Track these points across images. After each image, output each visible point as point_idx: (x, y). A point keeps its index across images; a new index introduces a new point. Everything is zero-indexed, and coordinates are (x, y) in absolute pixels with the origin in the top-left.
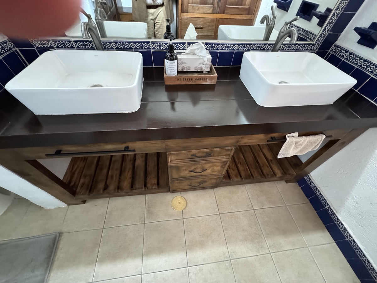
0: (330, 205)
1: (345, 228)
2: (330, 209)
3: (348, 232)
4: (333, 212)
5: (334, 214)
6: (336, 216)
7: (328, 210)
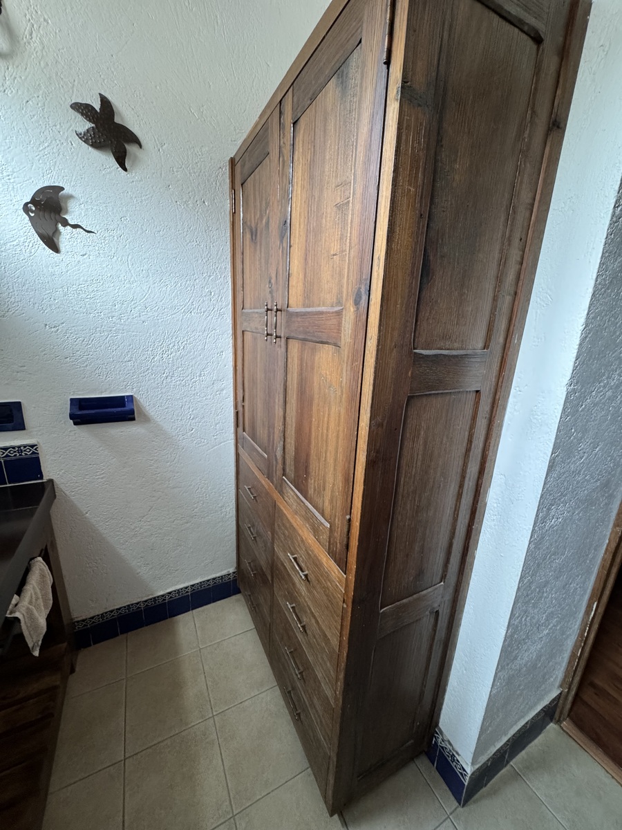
0: (139, 600)
1: (175, 591)
2: (146, 601)
3: (182, 589)
4: (151, 599)
5: (155, 598)
6: (158, 597)
7: (147, 605)
